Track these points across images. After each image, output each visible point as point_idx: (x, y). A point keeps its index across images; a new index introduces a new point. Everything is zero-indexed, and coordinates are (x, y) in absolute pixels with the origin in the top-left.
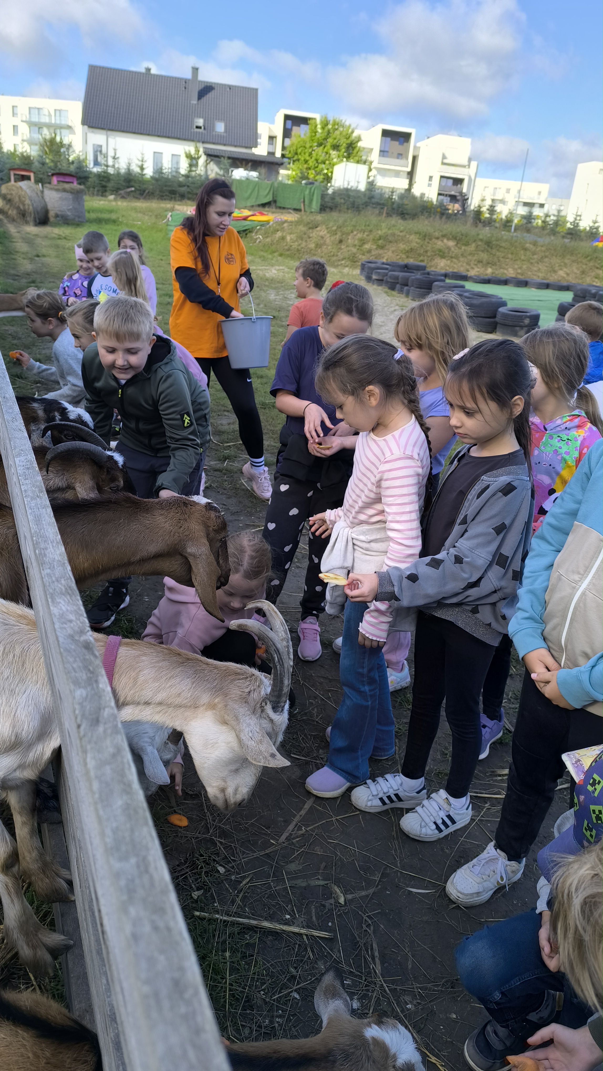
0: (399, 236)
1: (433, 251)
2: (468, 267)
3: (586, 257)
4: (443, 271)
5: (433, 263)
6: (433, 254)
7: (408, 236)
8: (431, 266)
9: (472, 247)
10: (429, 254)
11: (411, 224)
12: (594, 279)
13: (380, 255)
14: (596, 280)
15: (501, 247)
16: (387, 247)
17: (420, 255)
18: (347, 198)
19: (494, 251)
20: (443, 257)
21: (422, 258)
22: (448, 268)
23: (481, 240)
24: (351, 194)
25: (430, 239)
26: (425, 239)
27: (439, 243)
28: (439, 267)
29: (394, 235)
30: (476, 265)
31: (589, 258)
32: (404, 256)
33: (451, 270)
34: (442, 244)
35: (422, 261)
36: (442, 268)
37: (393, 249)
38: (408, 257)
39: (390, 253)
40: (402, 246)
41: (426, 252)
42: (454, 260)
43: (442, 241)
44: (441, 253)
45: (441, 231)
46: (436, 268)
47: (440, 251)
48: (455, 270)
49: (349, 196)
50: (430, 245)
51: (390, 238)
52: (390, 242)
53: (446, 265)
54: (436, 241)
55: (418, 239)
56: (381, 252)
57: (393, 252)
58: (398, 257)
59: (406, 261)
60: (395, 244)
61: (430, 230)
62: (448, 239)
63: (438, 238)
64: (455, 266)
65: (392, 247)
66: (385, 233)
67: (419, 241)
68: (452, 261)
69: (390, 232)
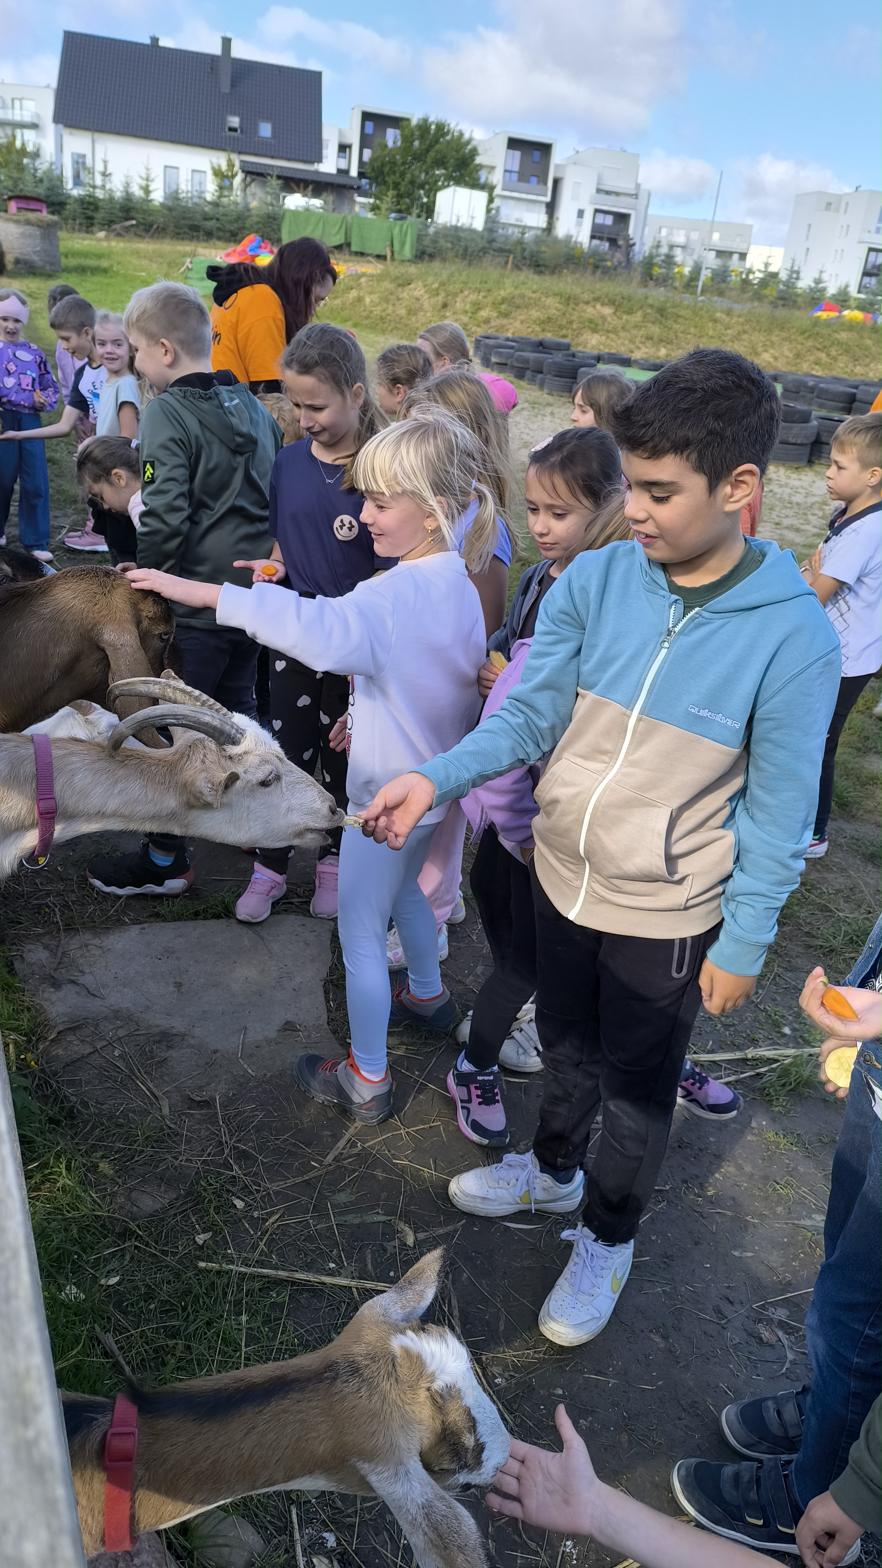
0: (530, 298)
1: (580, 322)
2: (632, 346)
3: (803, 333)
4: (595, 352)
5: (581, 339)
6: (581, 325)
7: (543, 299)
8: (578, 344)
9: (638, 317)
10: (575, 326)
11: (548, 282)
12: (813, 366)
13: (503, 326)
14: (817, 367)
15: (679, 316)
16: (513, 315)
17: (561, 327)
18: (455, 242)
19: (669, 323)
20: (595, 331)
21: (564, 332)
22: (602, 347)
23: (651, 306)
24: (462, 234)
25: (577, 304)
26: (568, 304)
27: (590, 309)
28: (589, 346)
29: (522, 296)
30: (642, 343)
31: (806, 335)
32: (538, 329)
33: (607, 350)
34: (594, 312)
35: (565, 336)
36: (593, 348)
37: (522, 317)
38: (543, 330)
39: (517, 324)
40: (535, 314)
41: (571, 323)
42: (611, 335)
43: (594, 307)
44: (592, 325)
45: (593, 292)
46: (585, 347)
47: (591, 321)
48: (613, 351)
49: (459, 239)
50: (576, 313)
51: (518, 301)
52: (518, 307)
53: (600, 343)
54: (585, 307)
55: (559, 303)
56: (504, 321)
57: (522, 322)
58: (530, 330)
59: (541, 337)
60: (525, 310)
61: (578, 291)
62: (603, 305)
63: (587, 303)
64: (613, 344)
65: (521, 315)
66: (509, 294)
67: (560, 306)
68: (608, 337)
69: (517, 292)
